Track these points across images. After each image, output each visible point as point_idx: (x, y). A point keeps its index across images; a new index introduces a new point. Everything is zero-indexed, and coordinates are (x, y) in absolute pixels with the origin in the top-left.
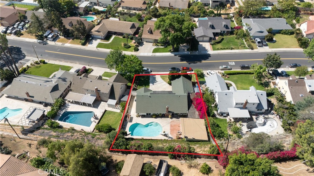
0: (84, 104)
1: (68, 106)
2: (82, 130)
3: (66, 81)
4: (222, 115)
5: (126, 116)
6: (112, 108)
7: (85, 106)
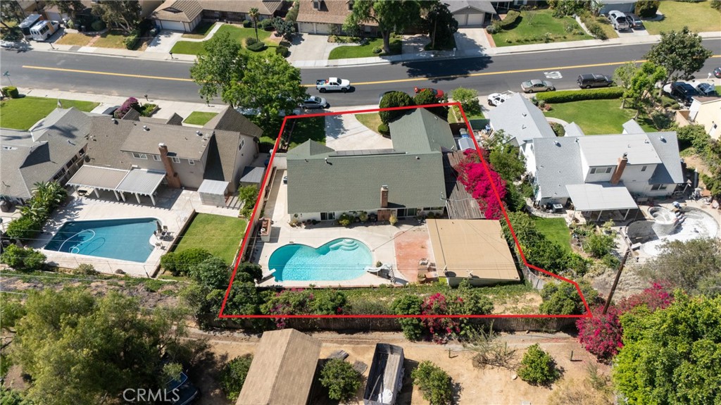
0: (129, 198)
1: (80, 207)
2: (120, 271)
3: (73, 137)
4: (548, 208)
5: (258, 226)
6: (215, 207)
7: (131, 205)
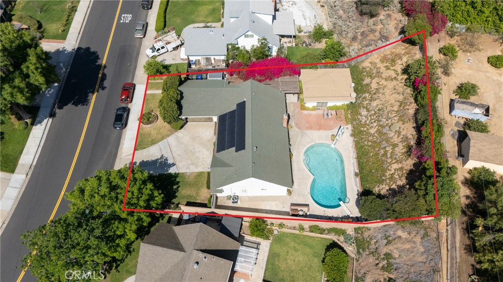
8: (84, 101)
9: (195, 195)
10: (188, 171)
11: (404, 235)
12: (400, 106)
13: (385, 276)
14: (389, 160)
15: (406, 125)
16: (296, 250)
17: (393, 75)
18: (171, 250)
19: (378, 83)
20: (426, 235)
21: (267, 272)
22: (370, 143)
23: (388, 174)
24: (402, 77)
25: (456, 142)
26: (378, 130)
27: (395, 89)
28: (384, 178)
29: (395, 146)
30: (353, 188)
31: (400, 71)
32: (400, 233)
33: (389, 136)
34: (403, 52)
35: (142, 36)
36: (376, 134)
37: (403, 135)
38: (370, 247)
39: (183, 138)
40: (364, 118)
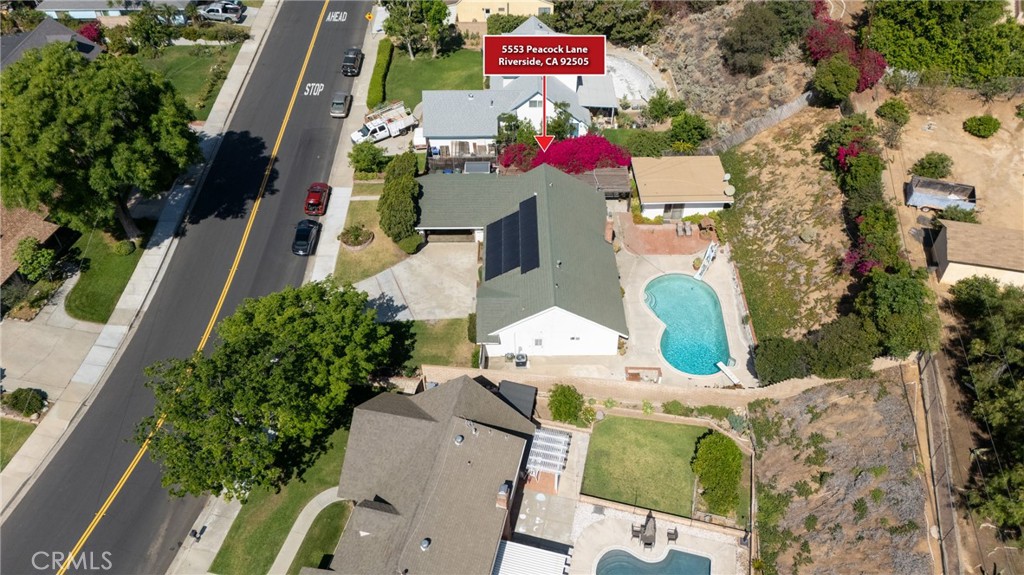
8: (237, 210)
9: (445, 355)
10: (431, 317)
11: (842, 400)
12: (815, 202)
13: (814, 473)
14: (804, 288)
15: (830, 229)
16: (640, 445)
17: (799, 156)
18: (412, 419)
19: (772, 173)
20: (883, 393)
21: (587, 482)
22: (766, 268)
23: (803, 310)
24: (814, 158)
25: (921, 247)
26: (779, 244)
27: (803, 178)
28: (796, 317)
29: (812, 264)
30: (741, 341)
31: (809, 149)
32: (835, 398)
33: (799, 250)
34: (813, 120)
35: (343, 115)
36: (776, 252)
37: (826, 246)
38: (781, 431)
39: (420, 266)
40: (752, 229)
